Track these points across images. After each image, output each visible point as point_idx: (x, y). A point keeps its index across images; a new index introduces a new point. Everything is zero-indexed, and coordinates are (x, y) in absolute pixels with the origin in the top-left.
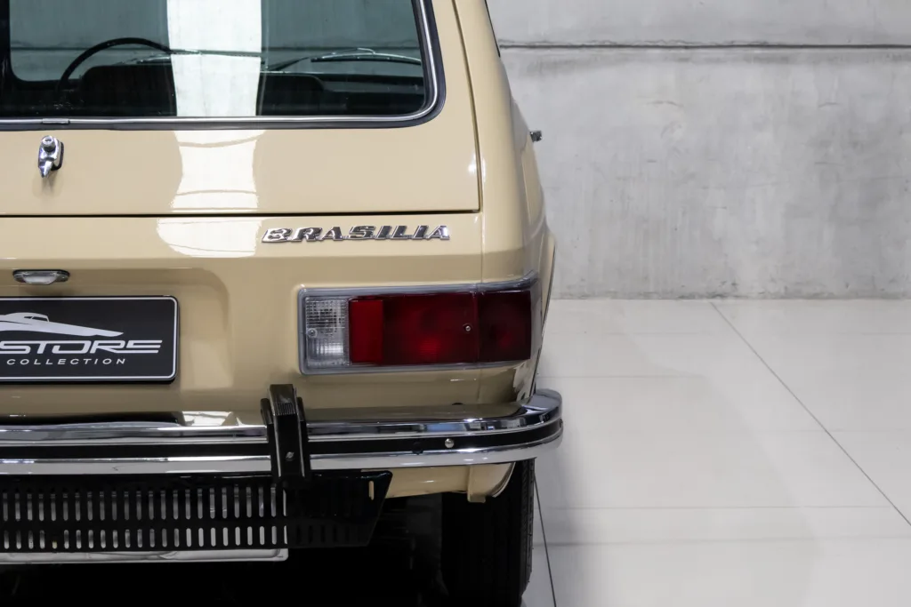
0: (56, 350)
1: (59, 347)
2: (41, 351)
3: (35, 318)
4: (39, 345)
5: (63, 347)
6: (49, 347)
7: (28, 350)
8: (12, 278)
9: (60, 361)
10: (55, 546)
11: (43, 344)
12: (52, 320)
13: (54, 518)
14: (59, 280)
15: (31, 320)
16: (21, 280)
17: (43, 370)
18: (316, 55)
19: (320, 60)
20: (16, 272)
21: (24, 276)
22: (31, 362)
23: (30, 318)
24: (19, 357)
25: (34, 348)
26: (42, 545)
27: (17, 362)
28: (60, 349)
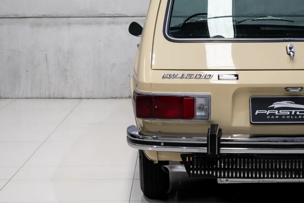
0: (298, 113)
1: (299, 112)
2: (293, 113)
3: (290, 103)
4: (292, 111)
5: (300, 112)
6: (296, 112)
7: (289, 113)
8: (284, 90)
9: (300, 116)
10: (297, 176)
11: (293, 111)
12: (296, 103)
13: (297, 167)
14: (300, 90)
15: (289, 103)
16: (288, 91)
17: (294, 120)
18: (253, 18)
19: (254, 20)
20: (286, 88)
21: (290, 89)
22: (290, 117)
23: (288, 103)
24: (286, 116)
25: (291, 112)
26: (293, 176)
27: (286, 117)
28: (299, 113)
